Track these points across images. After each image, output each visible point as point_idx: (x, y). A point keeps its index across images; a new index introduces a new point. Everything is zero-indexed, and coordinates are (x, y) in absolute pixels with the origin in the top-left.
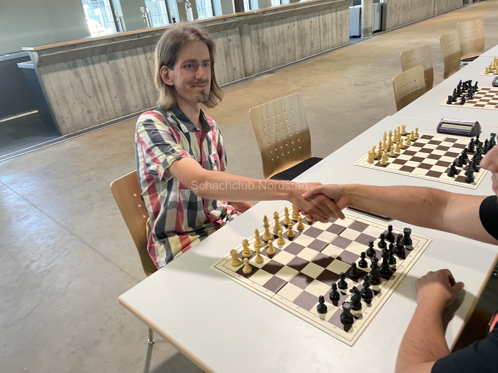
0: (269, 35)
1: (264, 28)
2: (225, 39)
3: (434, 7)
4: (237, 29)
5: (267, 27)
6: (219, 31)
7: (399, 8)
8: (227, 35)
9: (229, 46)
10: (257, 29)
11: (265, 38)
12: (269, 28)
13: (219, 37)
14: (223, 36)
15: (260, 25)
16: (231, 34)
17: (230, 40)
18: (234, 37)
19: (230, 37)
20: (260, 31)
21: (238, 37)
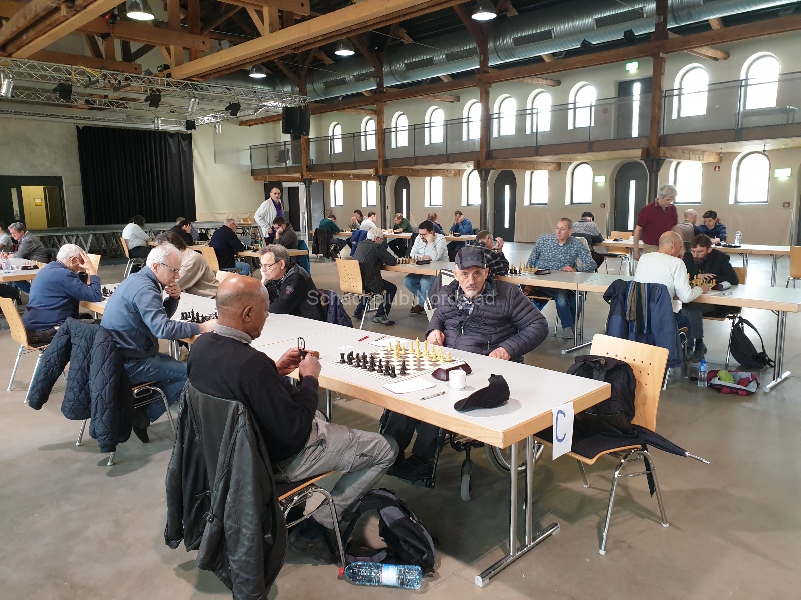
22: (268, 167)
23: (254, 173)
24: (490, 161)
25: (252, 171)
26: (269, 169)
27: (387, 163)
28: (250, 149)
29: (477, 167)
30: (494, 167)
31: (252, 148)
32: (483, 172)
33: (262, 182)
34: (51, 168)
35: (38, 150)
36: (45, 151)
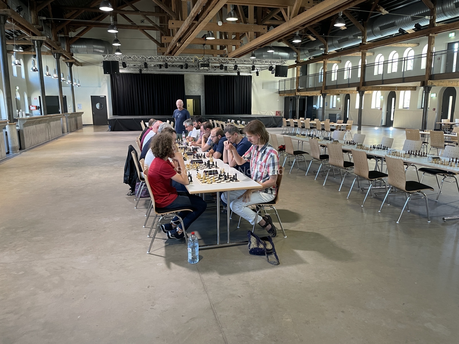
3: (49, 135)
7: (31, 133)
22: (285, 89)
23: (280, 92)
24: (364, 87)
25: (279, 92)
26: (285, 91)
27: (326, 88)
28: (279, 82)
29: (358, 89)
30: (367, 89)
31: (280, 81)
32: (361, 92)
33: (284, 97)
34: (197, 92)
35: (193, 85)
36: (196, 85)
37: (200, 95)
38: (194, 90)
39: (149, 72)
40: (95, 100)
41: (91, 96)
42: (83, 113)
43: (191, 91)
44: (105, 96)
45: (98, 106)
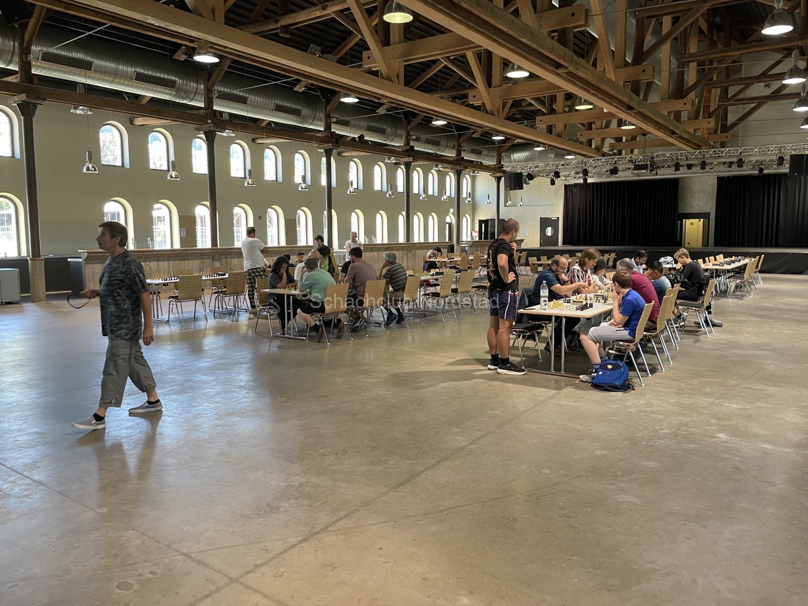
0: (236, 263)
1: (232, 258)
2: (201, 261)
4: (211, 257)
5: (235, 258)
6: (197, 256)
8: (203, 259)
9: (203, 266)
10: (226, 258)
11: (232, 265)
12: (236, 259)
13: (197, 260)
14: (199, 259)
15: (229, 257)
16: (206, 259)
17: (205, 262)
18: (208, 261)
19: (205, 261)
20: (229, 260)
21: (211, 261)
34: (703, 207)
35: (696, 195)
36: (702, 195)
37: (708, 211)
38: (698, 203)
39: (620, 179)
40: (545, 222)
41: (541, 218)
42: (523, 240)
43: (691, 206)
44: (558, 218)
45: (549, 231)
